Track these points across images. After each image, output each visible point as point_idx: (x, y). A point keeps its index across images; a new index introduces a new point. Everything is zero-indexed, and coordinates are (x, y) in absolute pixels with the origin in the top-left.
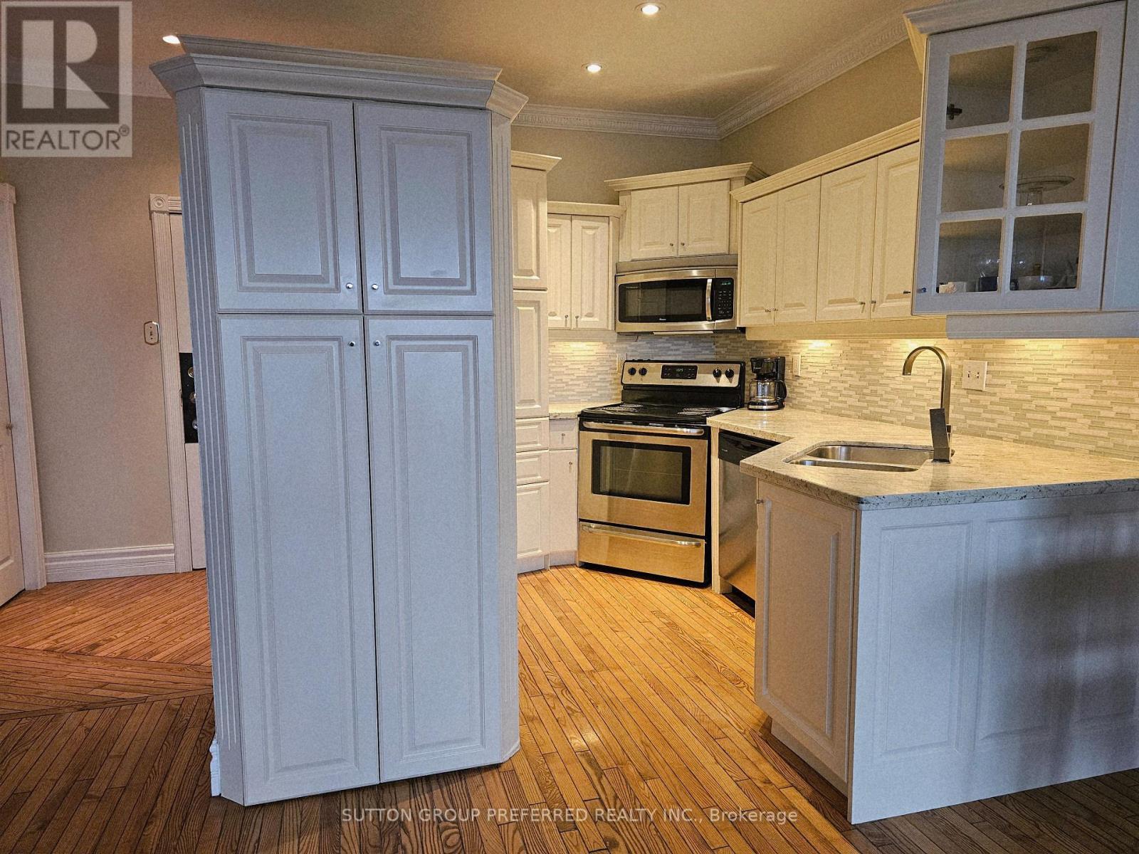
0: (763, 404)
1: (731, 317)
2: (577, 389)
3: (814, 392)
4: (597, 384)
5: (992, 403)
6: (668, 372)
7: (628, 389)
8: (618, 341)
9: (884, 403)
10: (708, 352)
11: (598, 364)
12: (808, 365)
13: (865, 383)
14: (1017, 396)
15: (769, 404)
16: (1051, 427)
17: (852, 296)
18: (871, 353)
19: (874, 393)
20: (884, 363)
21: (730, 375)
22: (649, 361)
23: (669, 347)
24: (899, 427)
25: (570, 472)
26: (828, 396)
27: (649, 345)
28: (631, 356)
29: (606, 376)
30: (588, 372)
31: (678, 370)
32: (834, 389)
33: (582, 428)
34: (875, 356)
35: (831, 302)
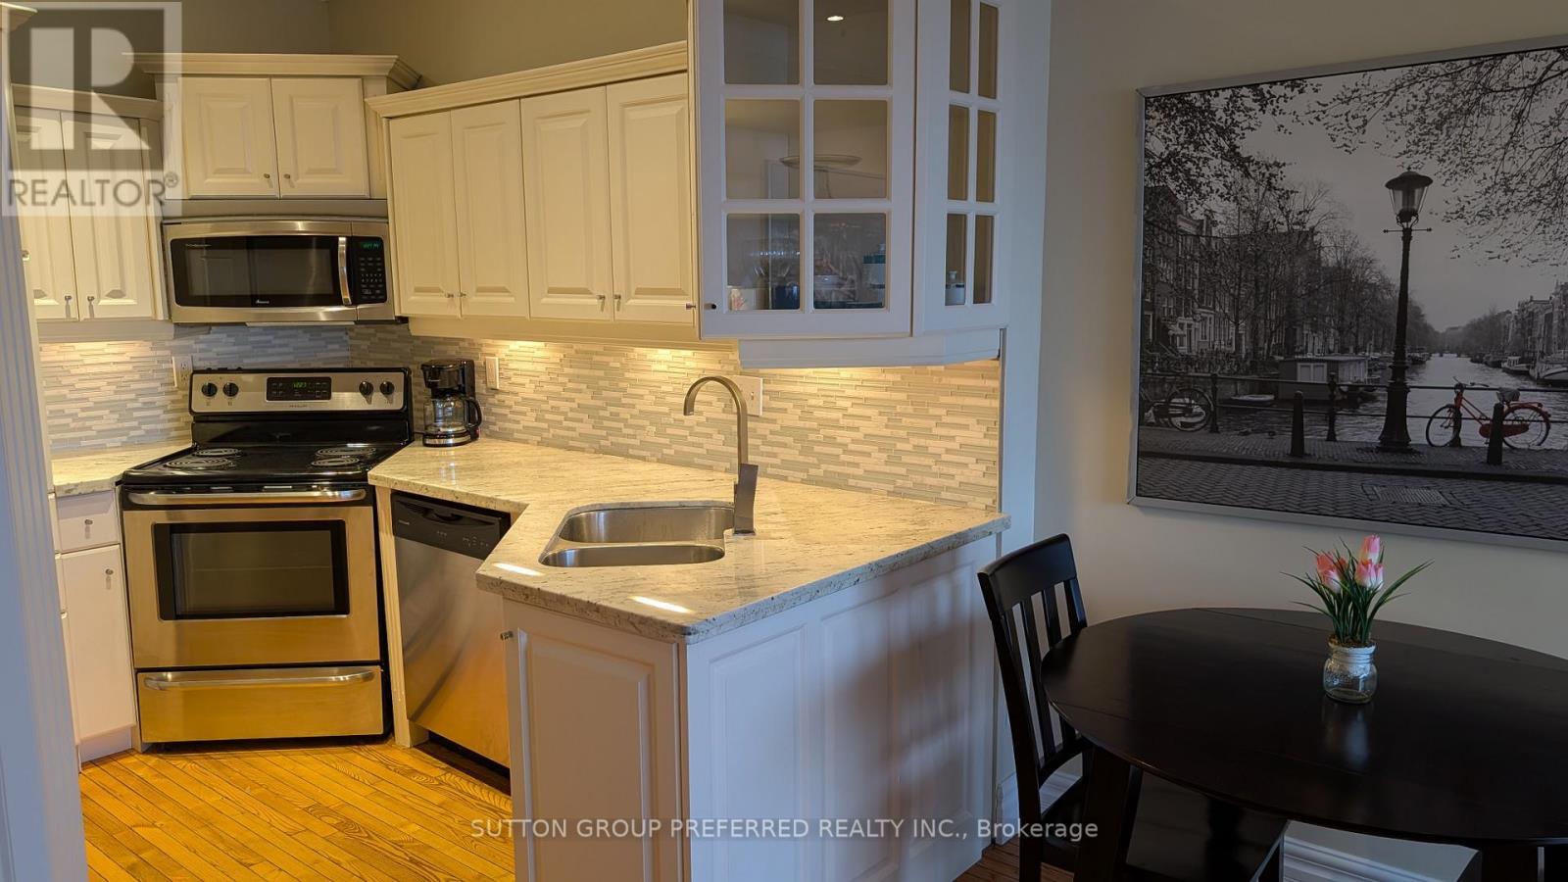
0: (447, 436)
1: (384, 300)
2: (97, 425)
3: (524, 414)
4: (136, 414)
5: (772, 433)
6: (278, 388)
7: (201, 419)
8: (176, 336)
9: (630, 431)
10: (336, 346)
11: (137, 377)
12: (511, 373)
13: (599, 403)
14: (801, 424)
15: (457, 435)
17: (582, 285)
18: (605, 359)
19: (615, 417)
20: (627, 375)
21: (387, 389)
22: (240, 371)
23: (269, 341)
24: (655, 466)
25: (109, 588)
26: (547, 421)
27: (232, 340)
28: (200, 359)
29: (156, 398)
30: (116, 392)
31: (300, 385)
32: (555, 410)
33: (126, 505)
34: (612, 364)
35: (552, 291)
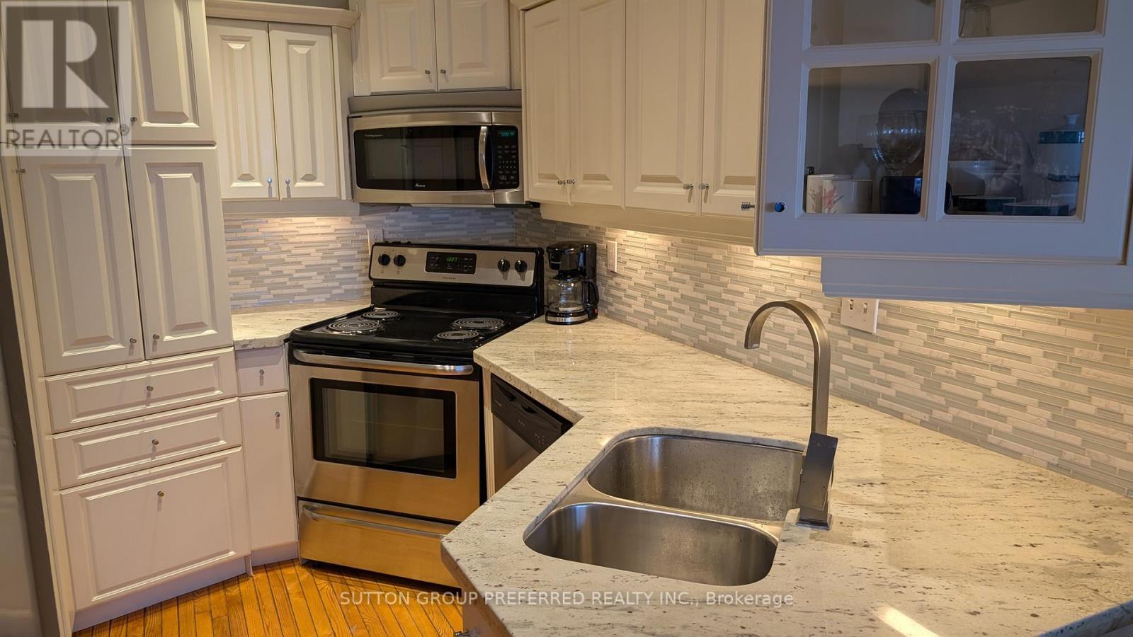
0: (566, 315)
1: (516, 186)
2: (308, 284)
3: (635, 298)
4: (338, 276)
5: (887, 356)
6: (436, 262)
7: (379, 285)
8: (362, 214)
9: (727, 330)
10: (504, 224)
11: (339, 245)
12: (626, 258)
13: (701, 296)
14: (926, 351)
15: (575, 314)
16: (982, 412)
17: (672, 173)
18: (709, 250)
19: (714, 312)
20: (729, 269)
21: (521, 268)
22: (409, 244)
23: (447, 219)
24: (751, 371)
25: (278, 427)
26: (654, 308)
27: (417, 216)
28: (390, 233)
29: (353, 264)
30: (323, 258)
31: (450, 259)
32: (661, 298)
33: (292, 360)
34: (715, 257)
35: (646, 179)
